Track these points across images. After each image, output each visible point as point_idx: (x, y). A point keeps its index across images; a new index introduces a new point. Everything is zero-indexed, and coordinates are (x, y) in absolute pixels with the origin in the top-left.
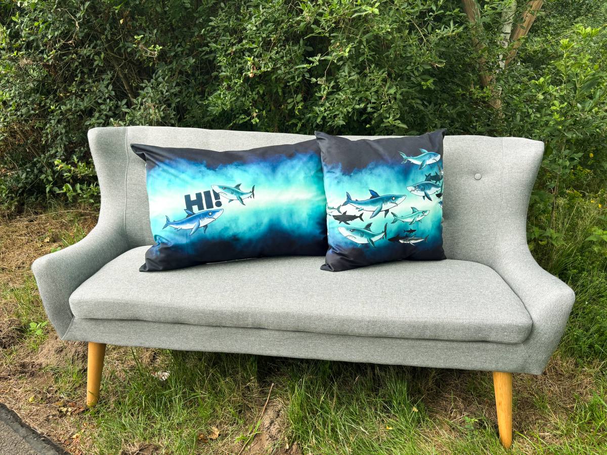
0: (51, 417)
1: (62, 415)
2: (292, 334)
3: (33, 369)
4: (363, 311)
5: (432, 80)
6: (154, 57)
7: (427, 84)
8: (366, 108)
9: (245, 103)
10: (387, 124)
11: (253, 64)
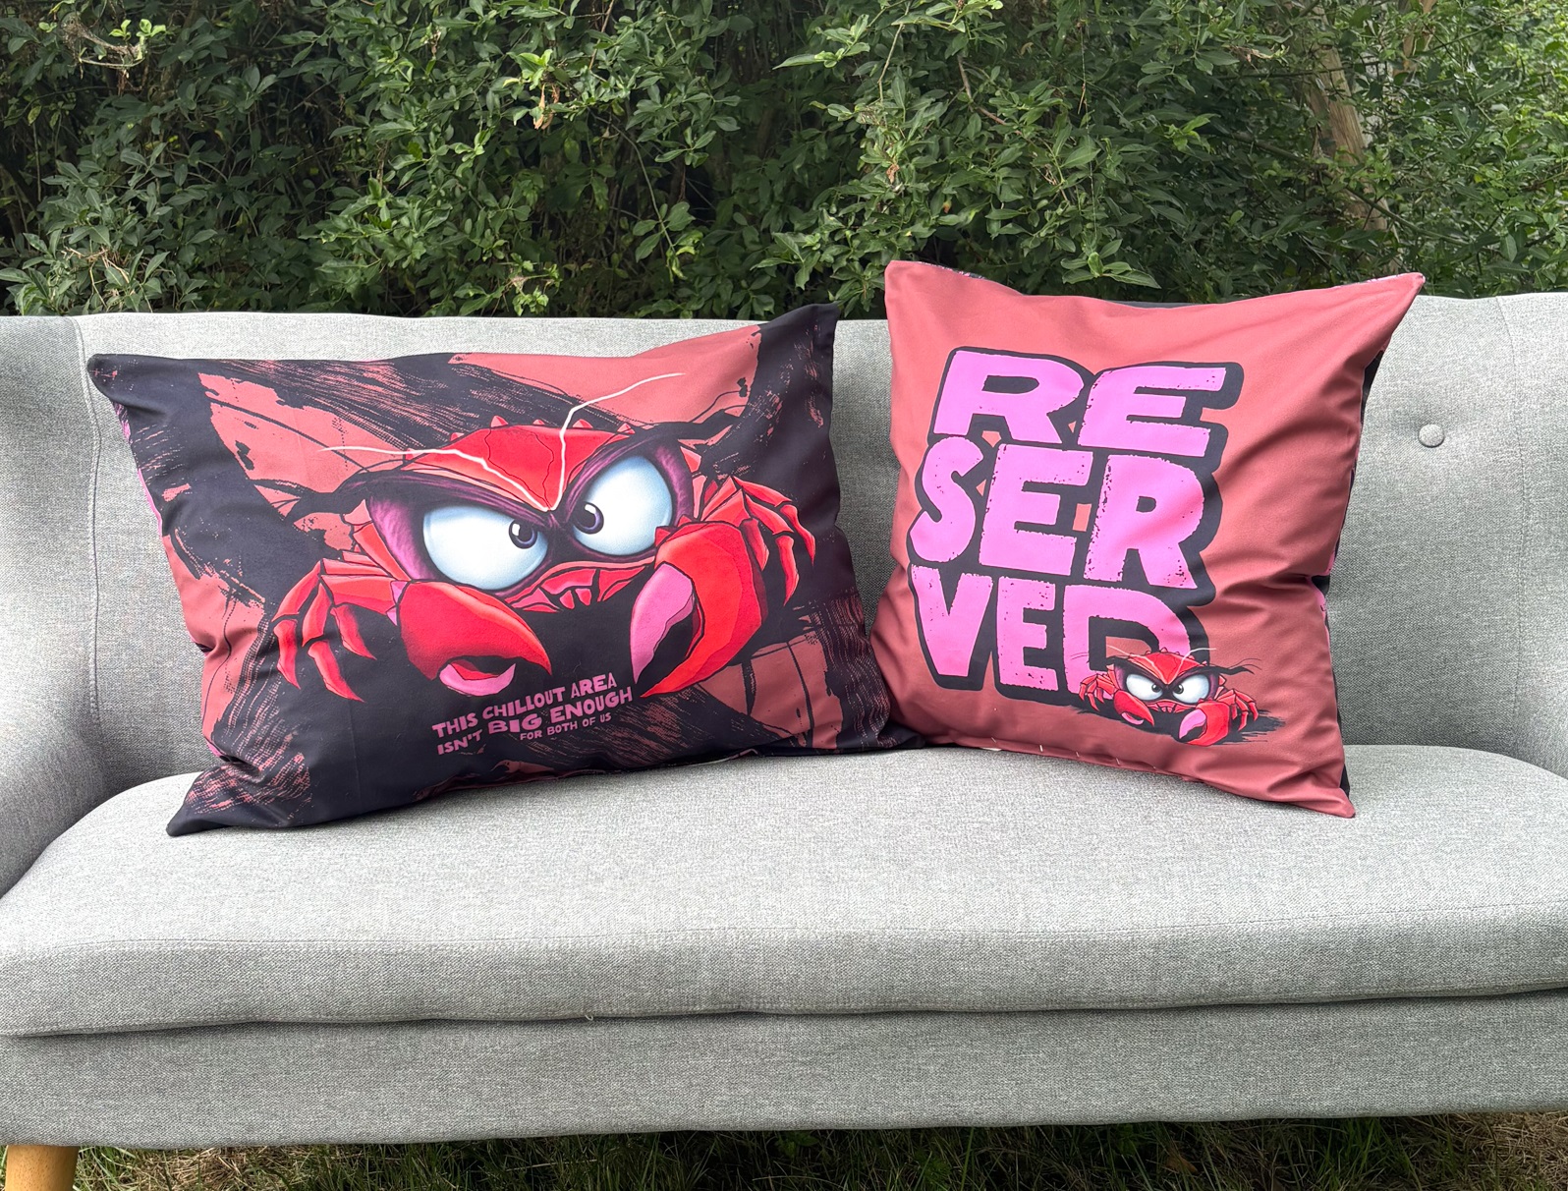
2: (861, 1030)
4: (1131, 908)
5: (1203, 120)
6: (124, 67)
7: (1188, 133)
8: (981, 220)
9: (477, 241)
10: (1084, 276)
11: (551, 77)
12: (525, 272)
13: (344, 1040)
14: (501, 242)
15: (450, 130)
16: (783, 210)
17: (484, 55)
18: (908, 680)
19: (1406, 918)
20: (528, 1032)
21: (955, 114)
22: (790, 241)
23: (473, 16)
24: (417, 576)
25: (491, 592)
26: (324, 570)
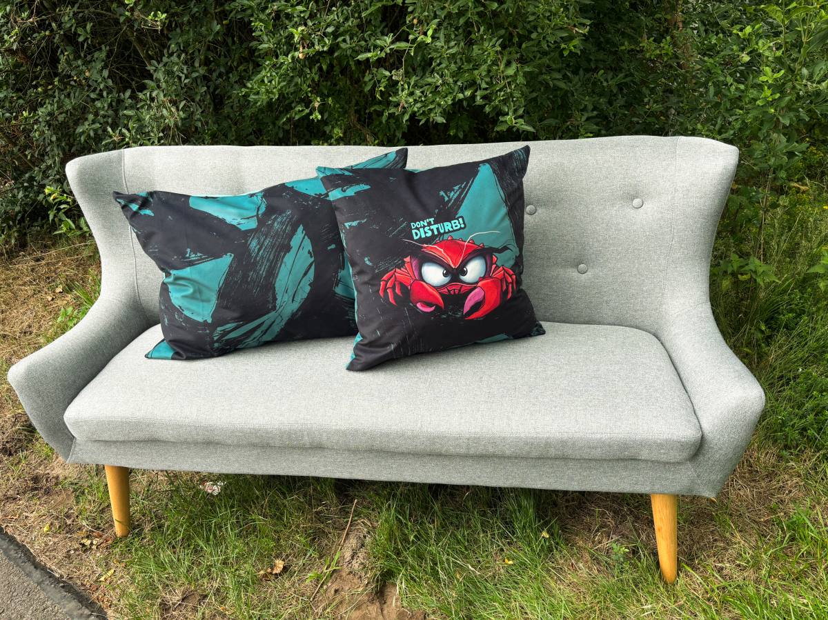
0: (72, 552)
1: (86, 549)
3: (48, 484)
7: (571, 48)
8: (473, 97)
9: (302, 88)
12: (318, 102)
14: (309, 89)
19: (566, 435)
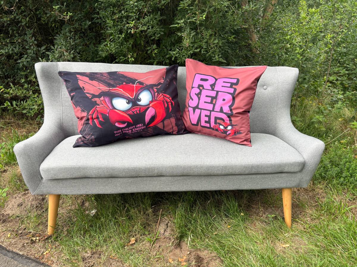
0: (25, 244)
1: (33, 242)
2: (179, 178)
5: (234, 36)
6: (66, 20)
7: (232, 38)
8: (200, 51)
9: (123, 50)
10: (216, 60)
11: (134, 25)
12: (131, 55)
13: (101, 179)
14: (127, 50)
15: (119, 32)
16: (170, 46)
17: (124, 21)
18: (188, 124)
20: (129, 179)
21: (197, 34)
22: (171, 52)
23: (122, 14)
24: (111, 108)
25: (123, 111)
26: (96, 107)
